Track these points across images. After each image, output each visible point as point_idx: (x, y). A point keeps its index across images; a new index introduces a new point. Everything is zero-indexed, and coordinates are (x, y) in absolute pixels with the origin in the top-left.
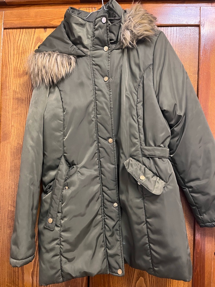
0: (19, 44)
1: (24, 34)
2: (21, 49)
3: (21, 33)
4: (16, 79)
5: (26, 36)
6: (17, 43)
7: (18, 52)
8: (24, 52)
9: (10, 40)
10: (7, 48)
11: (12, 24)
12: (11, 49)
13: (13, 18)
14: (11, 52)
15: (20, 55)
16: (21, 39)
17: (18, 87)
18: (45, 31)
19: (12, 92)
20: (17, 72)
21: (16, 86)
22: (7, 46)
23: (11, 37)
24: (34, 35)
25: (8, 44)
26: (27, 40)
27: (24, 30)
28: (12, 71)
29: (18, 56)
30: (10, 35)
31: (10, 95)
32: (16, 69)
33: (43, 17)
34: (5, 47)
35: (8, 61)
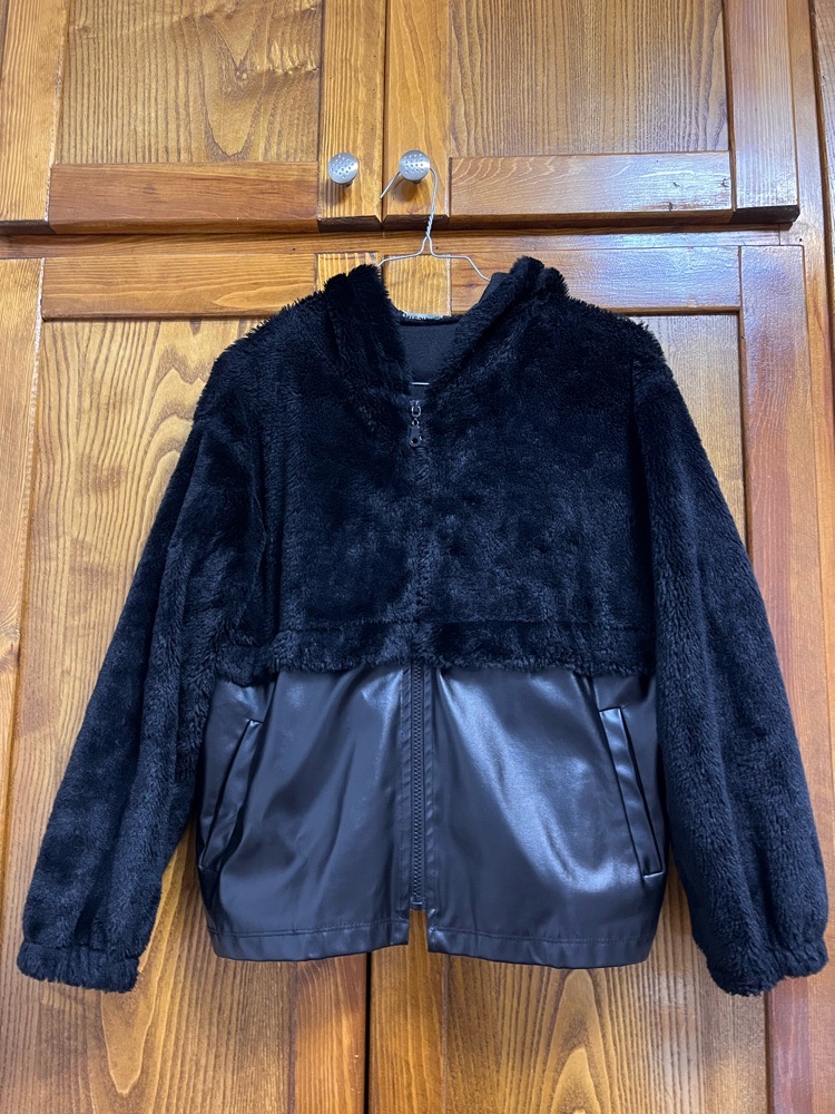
0: (98, 375)
1: (117, 338)
2: (105, 392)
3: (108, 335)
4: (85, 497)
5: (126, 347)
6: (90, 373)
7: (95, 404)
8: (117, 404)
9: (66, 359)
10: (54, 388)
11: (76, 305)
12: (71, 390)
13: (76, 282)
14: (67, 405)
15: (103, 412)
16: (107, 358)
17: (90, 527)
18: (196, 331)
19: (68, 544)
20: (88, 472)
21: (83, 524)
22: (54, 380)
23: (69, 349)
24: (154, 343)
25: (59, 375)
26: (129, 361)
27: (119, 325)
28: (73, 468)
29: (94, 417)
30: (67, 343)
31: (60, 556)
32: (85, 463)
33: (187, 284)
34: (47, 385)
35: (56, 434)
